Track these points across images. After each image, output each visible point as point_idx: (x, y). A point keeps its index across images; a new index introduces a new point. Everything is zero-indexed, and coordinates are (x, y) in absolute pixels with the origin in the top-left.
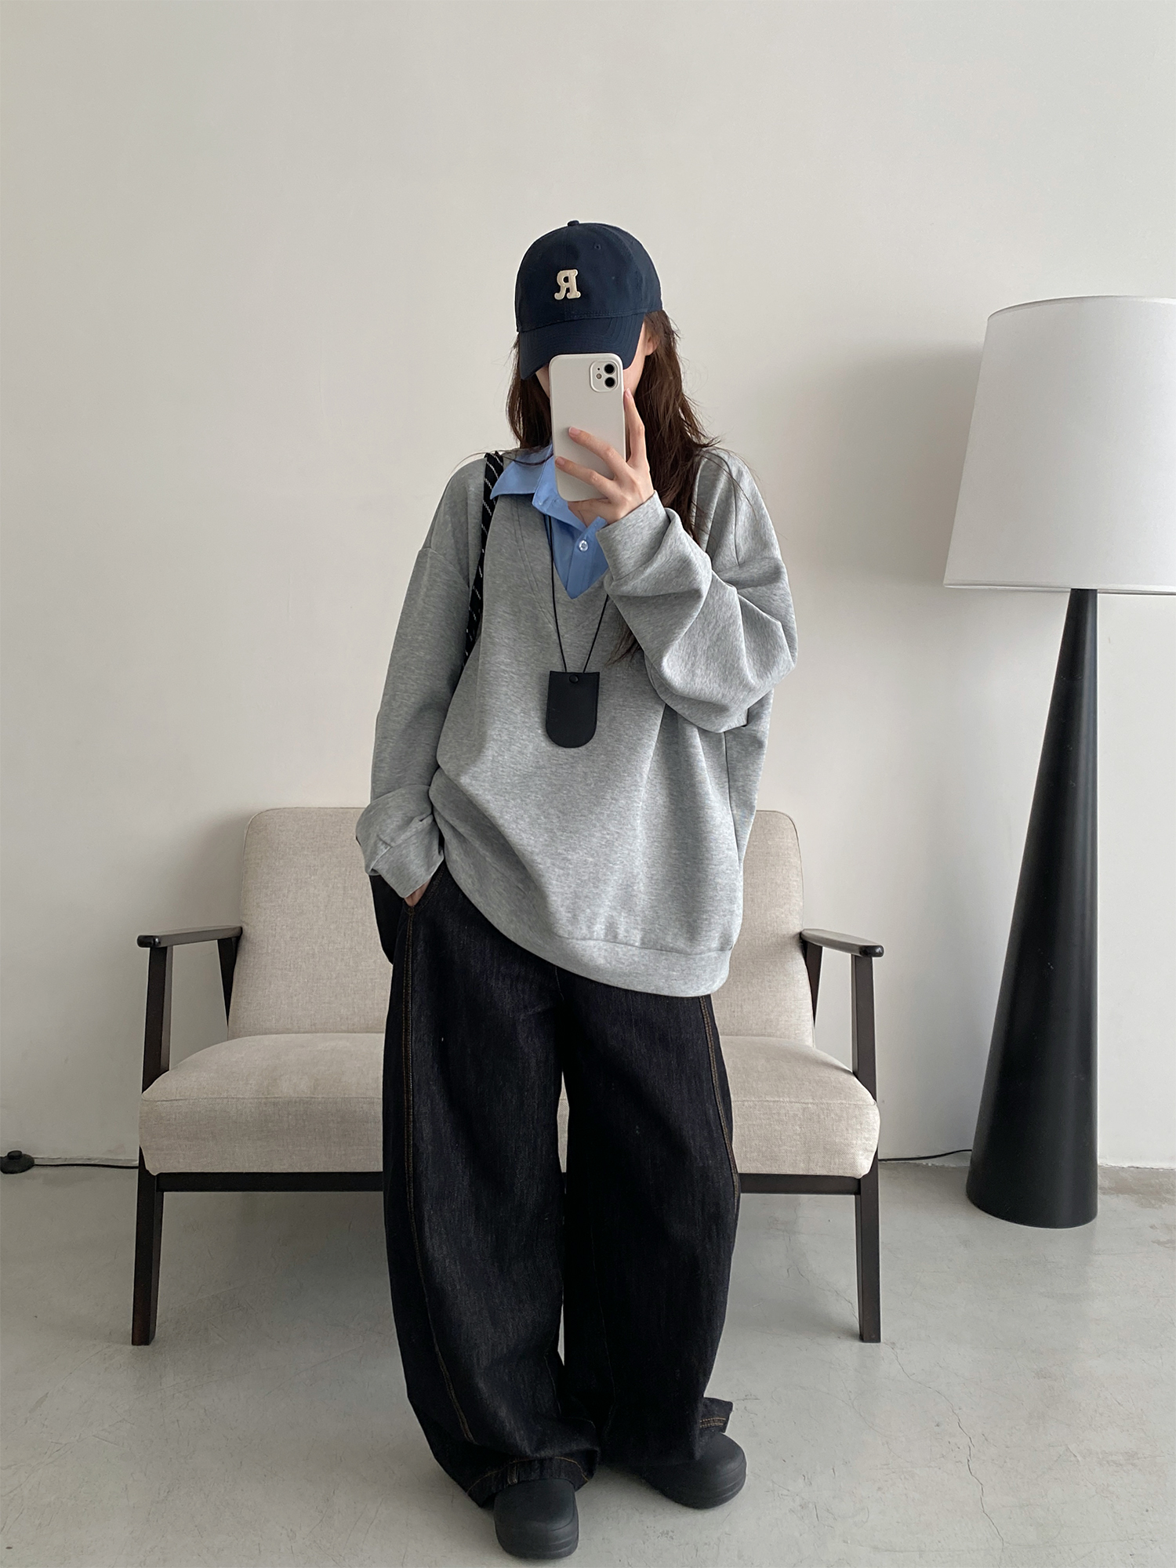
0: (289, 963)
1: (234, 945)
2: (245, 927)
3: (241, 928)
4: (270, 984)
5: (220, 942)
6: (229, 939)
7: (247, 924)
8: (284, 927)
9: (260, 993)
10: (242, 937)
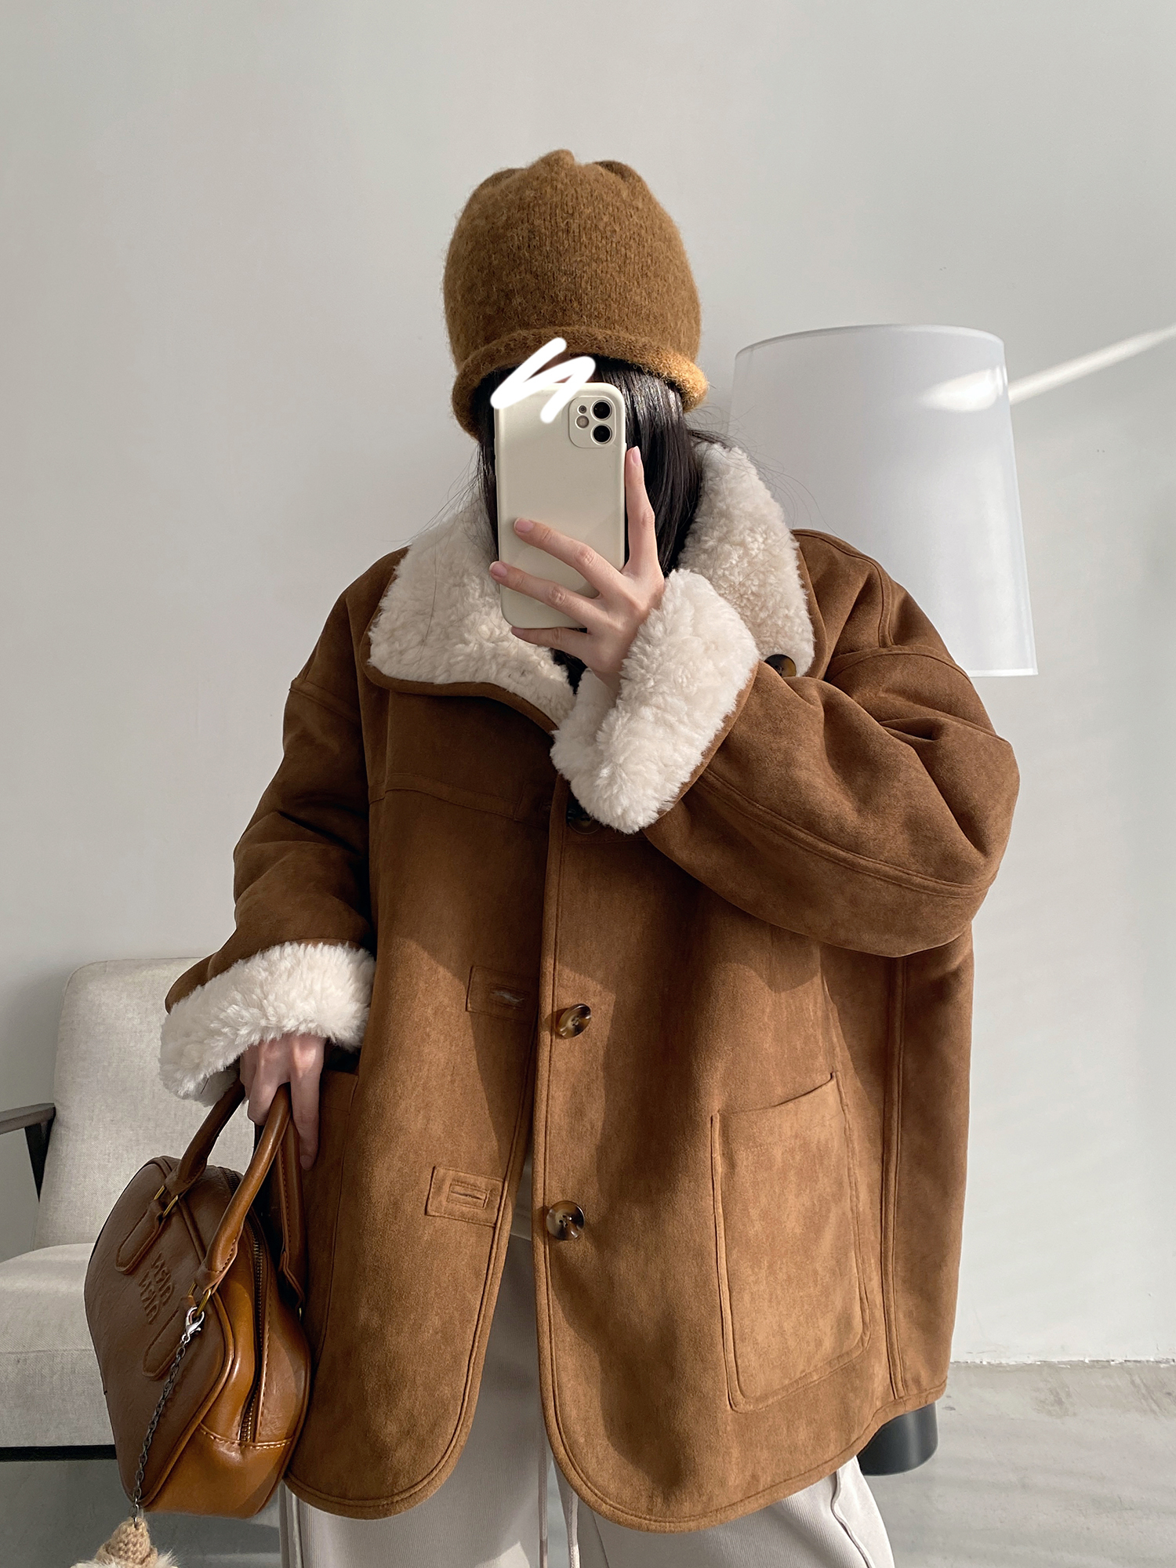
0: (107, 1151)
1: (44, 1130)
2: (57, 1107)
3: (54, 1108)
4: (85, 1177)
5: (28, 1129)
6: (38, 1125)
7: (61, 1104)
8: (103, 1107)
9: (73, 1189)
10: (55, 1120)
